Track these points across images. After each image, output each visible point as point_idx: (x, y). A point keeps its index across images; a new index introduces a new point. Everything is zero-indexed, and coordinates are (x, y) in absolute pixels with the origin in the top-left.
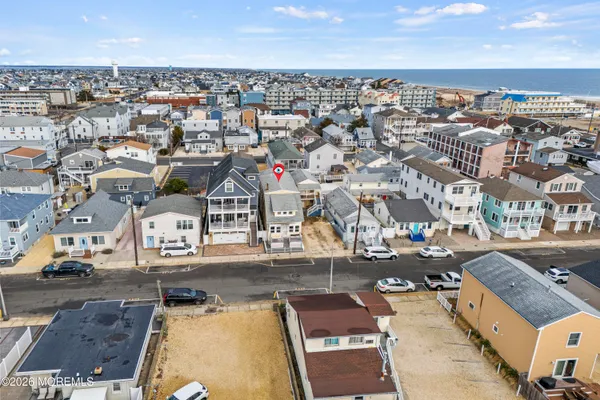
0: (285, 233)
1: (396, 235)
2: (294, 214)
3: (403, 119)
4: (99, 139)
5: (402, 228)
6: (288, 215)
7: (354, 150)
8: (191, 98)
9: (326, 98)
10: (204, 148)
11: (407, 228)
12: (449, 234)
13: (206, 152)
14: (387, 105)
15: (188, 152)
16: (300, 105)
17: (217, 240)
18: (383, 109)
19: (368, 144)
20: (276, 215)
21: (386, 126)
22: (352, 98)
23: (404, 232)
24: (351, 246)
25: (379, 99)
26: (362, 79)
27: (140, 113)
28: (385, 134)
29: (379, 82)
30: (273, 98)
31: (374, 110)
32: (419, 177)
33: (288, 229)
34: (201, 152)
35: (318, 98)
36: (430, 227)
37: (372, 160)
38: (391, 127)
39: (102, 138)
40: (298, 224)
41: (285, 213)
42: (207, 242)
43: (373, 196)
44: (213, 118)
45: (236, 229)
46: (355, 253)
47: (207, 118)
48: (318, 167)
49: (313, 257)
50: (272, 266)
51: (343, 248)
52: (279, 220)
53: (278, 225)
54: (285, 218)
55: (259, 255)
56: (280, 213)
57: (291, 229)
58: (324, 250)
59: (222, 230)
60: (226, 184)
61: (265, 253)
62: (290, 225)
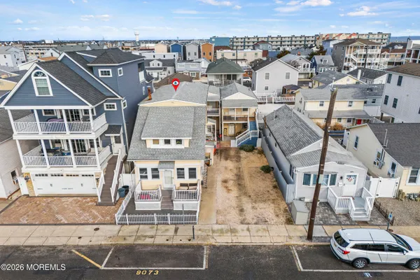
0: (168, 180)
1: (400, 192)
2: (185, 144)
3: (366, 48)
5: (413, 179)
6: (173, 145)
9: (287, 43)
16: (262, 47)
20: (150, 145)
21: (347, 56)
23: (418, 188)
24: (302, 217)
30: (240, 44)
31: (333, 43)
35: (279, 43)
38: (352, 57)
40: (192, 164)
41: (167, 142)
42: (24, 190)
43: (340, 119)
44: (173, 51)
45: (75, 169)
46: (310, 237)
47: (169, 51)
48: (267, 88)
49: (212, 242)
50: (102, 267)
51: (283, 219)
52: (153, 155)
53: (155, 164)
54: (168, 152)
55: (97, 229)
56: (156, 142)
57: (180, 173)
58: (242, 223)
59: (49, 169)
60: (33, 78)
61: (115, 224)
62: (179, 164)
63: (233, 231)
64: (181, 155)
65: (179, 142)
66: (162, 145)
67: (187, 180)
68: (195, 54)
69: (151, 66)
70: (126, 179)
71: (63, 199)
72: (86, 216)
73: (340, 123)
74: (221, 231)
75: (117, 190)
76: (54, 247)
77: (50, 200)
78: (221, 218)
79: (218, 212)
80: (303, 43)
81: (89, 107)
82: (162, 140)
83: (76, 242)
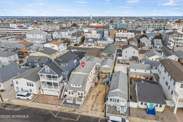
0: (75, 95)
1: (138, 107)
3: (178, 36)
4: (61, 39)
5: (142, 104)
6: (77, 86)
7: (151, 49)
8: (103, 26)
9: (151, 26)
10: (90, 44)
11: (146, 104)
12: (175, 112)
13: (90, 46)
14: (175, 30)
15: (84, 45)
16: (139, 29)
17: (46, 93)
18: (172, 31)
19: (158, 46)
22: (163, 26)
23: (143, 106)
25: (172, 27)
26: (173, 20)
27: (83, 30)
28: (169, 42)
29: (179, 20)
31: (167, 31)
32: (165, 71)
33: (77, 94)
34: (89, 46)
35: (148, 26)
36: (161, 106)
37: (152, 55)
38: (172, 39)
39: (63, 38)
40: (82, 92)
41: (76, 85)
42: (42, 93)
43: (141, 76)
44: (99, 33)
45: (53, 89)
46: (105, 116)
47: (97, 33)
48: (126, 56)
49: (81, 114)
50: (55, 116)
51: (102, 110)
52: (72, 88)
53: (72, 91)
54: (76, 88)
55: (56, 106)
56: (73, 85)
57: (79, 94)
58: (91, 110)
59: (47, 89)
60: (46, 68)
61: (60, 106)
62: (78, 92)
63: (88, 112)
64: (79, 89)
65: (79, 86)
66: (74, 86)
67: (80, 96)
68: (107, 34)
69: (89, 41)
70: (66, 93)
71: (51, 97)
72: (54, 103)
73: (141, 77)
74: (85, 111)
75: (63, 96)
76: (46, 110)
77: (47, 96)
78: (86, 108)
79: (87, 106)
80: (159, 26)
81: (58, 75)
82: (75, 85)
83: (51, 109)
